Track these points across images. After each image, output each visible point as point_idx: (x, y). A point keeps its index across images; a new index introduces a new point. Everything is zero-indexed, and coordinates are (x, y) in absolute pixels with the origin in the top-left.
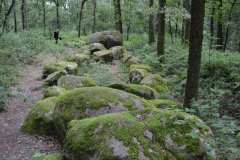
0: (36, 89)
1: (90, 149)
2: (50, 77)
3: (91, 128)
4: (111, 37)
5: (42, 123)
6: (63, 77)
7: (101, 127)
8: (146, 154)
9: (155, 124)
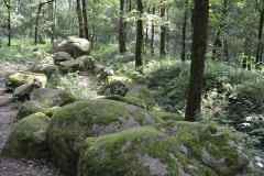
1: (120, 170)
3: (116, 146)
4: (78, 45)
5: (30, 144)
6: (35, 90)
7: (129, 143)
8: (186, 171)
9: (187, 137)
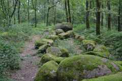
0: (34, 55)
2: (40, 48)
4: (67, 26)
5: (48, 78)
6: (49, 48)
